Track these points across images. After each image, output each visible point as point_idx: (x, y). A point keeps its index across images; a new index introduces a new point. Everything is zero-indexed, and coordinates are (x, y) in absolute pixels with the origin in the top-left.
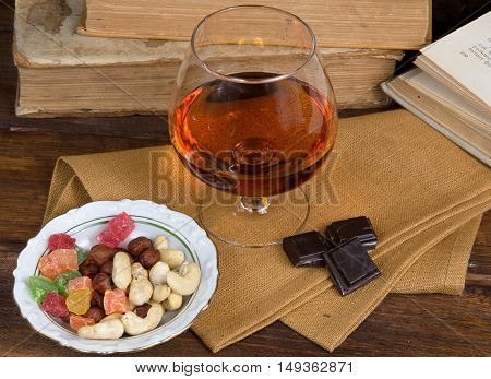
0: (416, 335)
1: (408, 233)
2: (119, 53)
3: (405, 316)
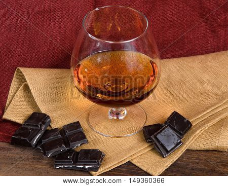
0: (202, 170)
3: (197, 161)
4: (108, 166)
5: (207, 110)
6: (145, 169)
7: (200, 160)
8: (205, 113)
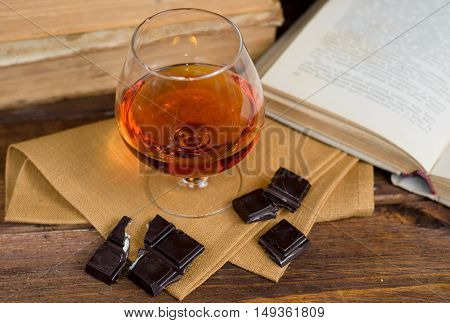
0: (343, 256)
1: (320, 171)
2: (44, 49)
3: (331, 241)
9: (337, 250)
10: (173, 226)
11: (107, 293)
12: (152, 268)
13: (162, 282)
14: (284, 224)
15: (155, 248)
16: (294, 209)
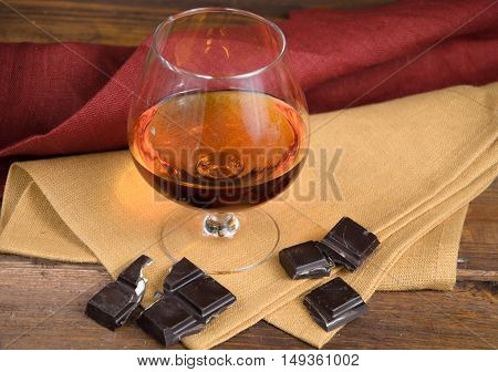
0: (408, 329)
3: (395, 312)
4: (224, 332)
5: (406, 208)
6: (296, 334)
7: (401, 309)
8: (402, 216)
9: (401, 322)
10: (201, 271)
11: (109, 340)
12: (169, 313)
13: (177, 328)
14: (338, 282)
15: (175, 293)
16: (353, 268)
